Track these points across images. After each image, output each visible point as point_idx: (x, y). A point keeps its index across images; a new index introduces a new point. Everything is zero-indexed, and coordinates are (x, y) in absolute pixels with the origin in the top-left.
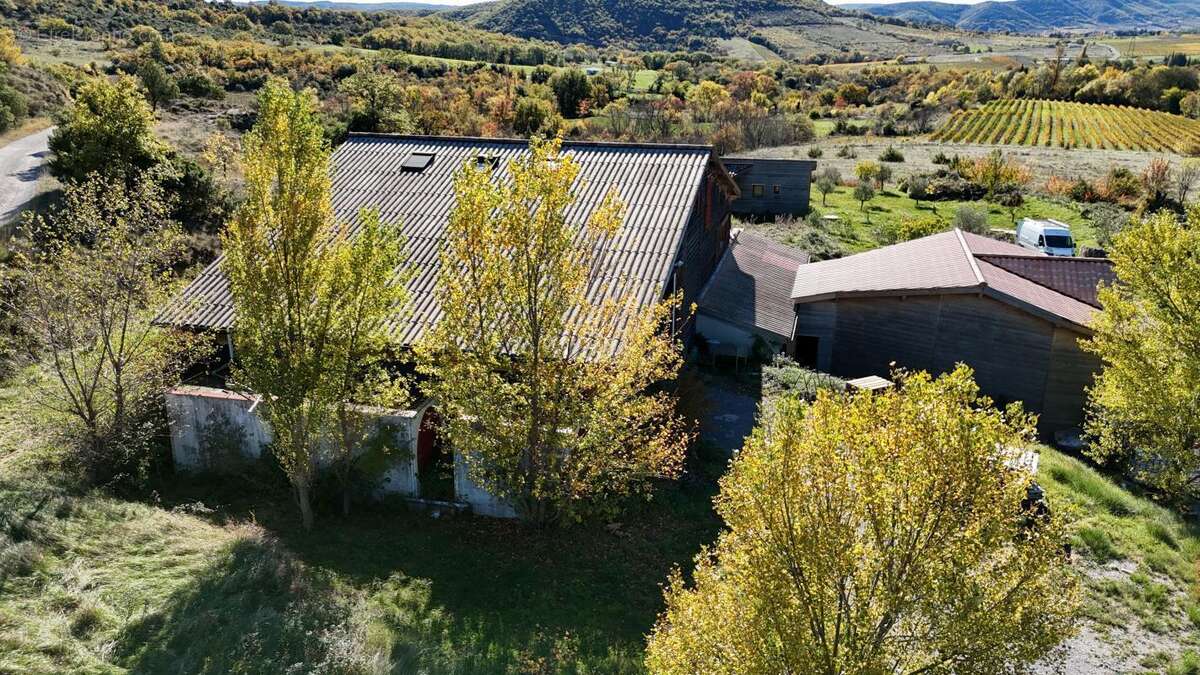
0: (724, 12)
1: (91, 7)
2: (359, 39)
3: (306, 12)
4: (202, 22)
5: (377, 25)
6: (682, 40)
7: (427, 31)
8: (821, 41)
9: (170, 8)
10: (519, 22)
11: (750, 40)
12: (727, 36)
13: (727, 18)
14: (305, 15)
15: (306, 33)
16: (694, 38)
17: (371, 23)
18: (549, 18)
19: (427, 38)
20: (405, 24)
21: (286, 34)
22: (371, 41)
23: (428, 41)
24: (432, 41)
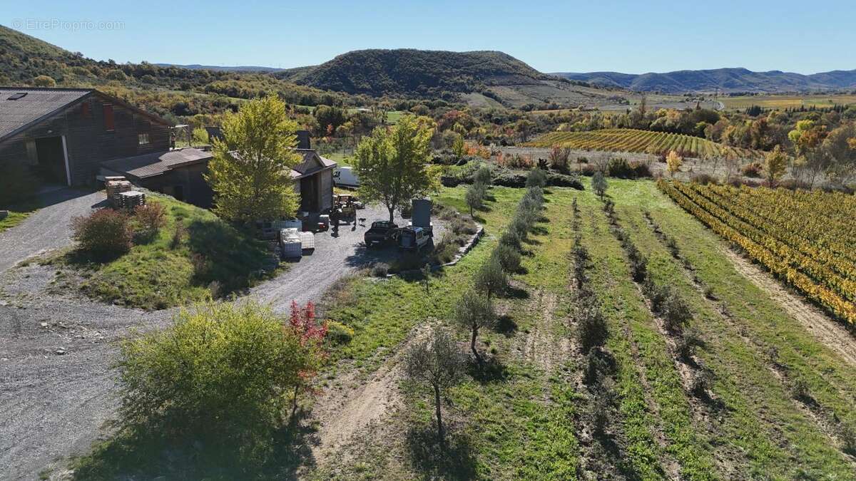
0: (467, 76)
1: (10, 64)
2: (203, 88)
3: (168, 69)
4: (90, 75)
5: (218, 79)
6: (437, 94)
7: (253, 83)
8: (531, 96)
9: (68, 65)
10: (326, 80)
11: (484, 94)
12: (469, 92)
13: (469, 80)
14: (167, 71)
15: (166, 83)
16: (447, 92)
17: (214, 77)
18: (346, 77)
19: (253, 87)
20: (238, 79)
21: (152, 84)
22: (211, 89)
23: (252, 90)
24: (254, 89)
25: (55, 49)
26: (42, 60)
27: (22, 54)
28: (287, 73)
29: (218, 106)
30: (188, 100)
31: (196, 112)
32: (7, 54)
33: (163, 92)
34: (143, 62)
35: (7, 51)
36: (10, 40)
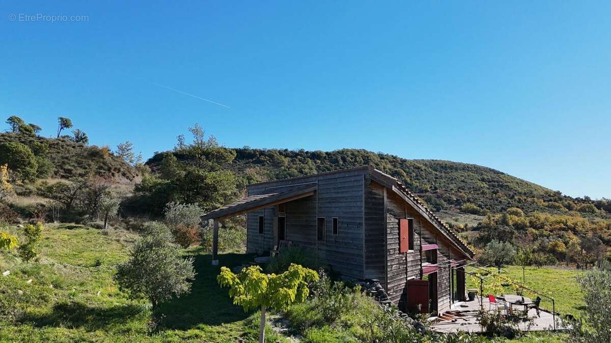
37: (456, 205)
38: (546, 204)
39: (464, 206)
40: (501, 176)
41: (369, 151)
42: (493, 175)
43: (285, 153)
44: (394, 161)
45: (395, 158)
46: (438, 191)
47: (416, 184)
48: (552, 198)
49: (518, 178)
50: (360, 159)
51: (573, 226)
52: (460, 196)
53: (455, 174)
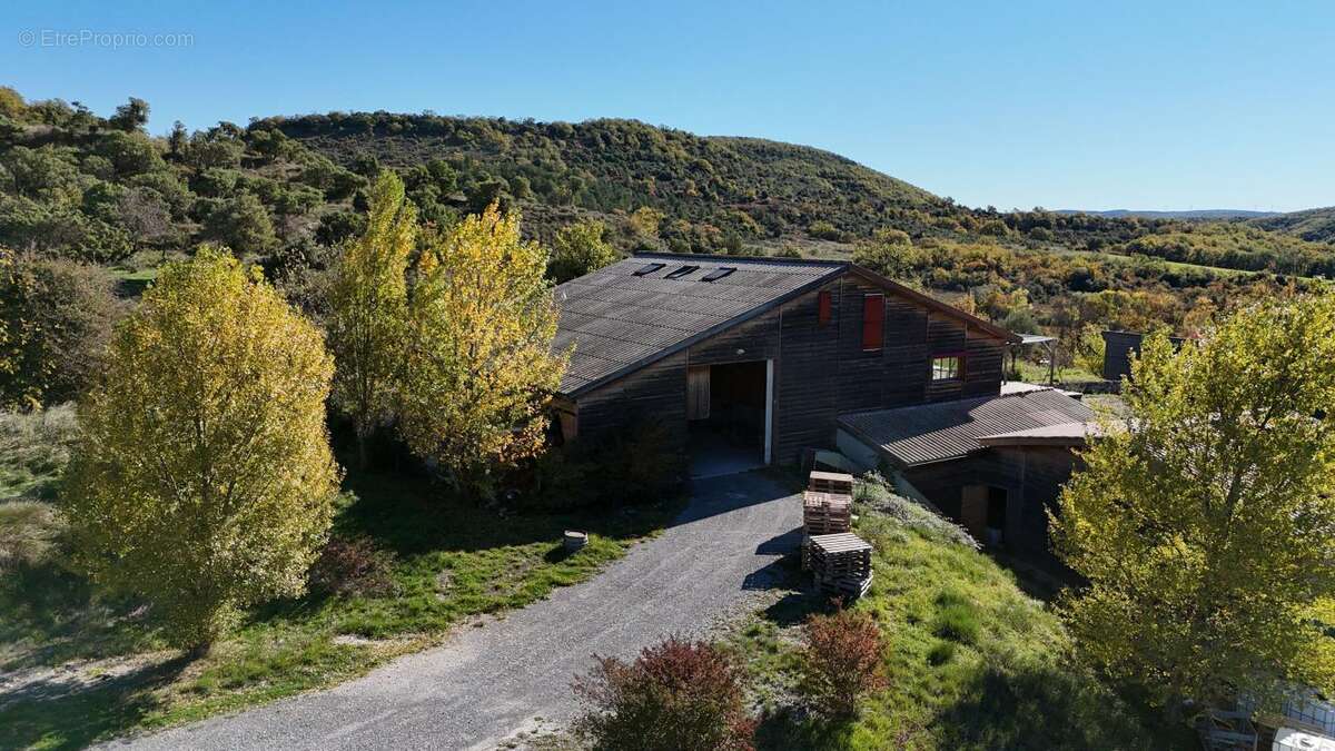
2: (1124, 247)
3: (1072, 217)
4: (959, 228)
5: (1152, 232)
7: (1217, 238)
9: (932, 215)
14: (1070, 221)
15: (1066, 239)
17: (1145, 229)
19: (1214, 245)
20: (1189, 231)
21: (1042, 240)
22: (1138, 249)
23: (1212, 249)
24: (1217, 249)
25: (921, 194)
26: (901, 209)
27: (878, 202)
28: (1286, 219)
29: (1145, 278)
30: (1095, 266)
31: (1106, 286)
32: (861, 203)
33: (1056, 252)
34: (1036, 209)
35: (862, 198)
36: (869, 185)
37: (801, 225)
38: (934, 220)
39: (816, 226)
40: (853, 168)
41: (645, 122)
42: (841, 167)
43: (499, 125)
44: (688, 143)
45: (689, 137)
46: (769, 198)
47: (732, 186)
48: (940, 210)
49: (878, 170)
50: (633, 139)
51: (995, 262)
52: (806, 210)
53: (780, 166)
